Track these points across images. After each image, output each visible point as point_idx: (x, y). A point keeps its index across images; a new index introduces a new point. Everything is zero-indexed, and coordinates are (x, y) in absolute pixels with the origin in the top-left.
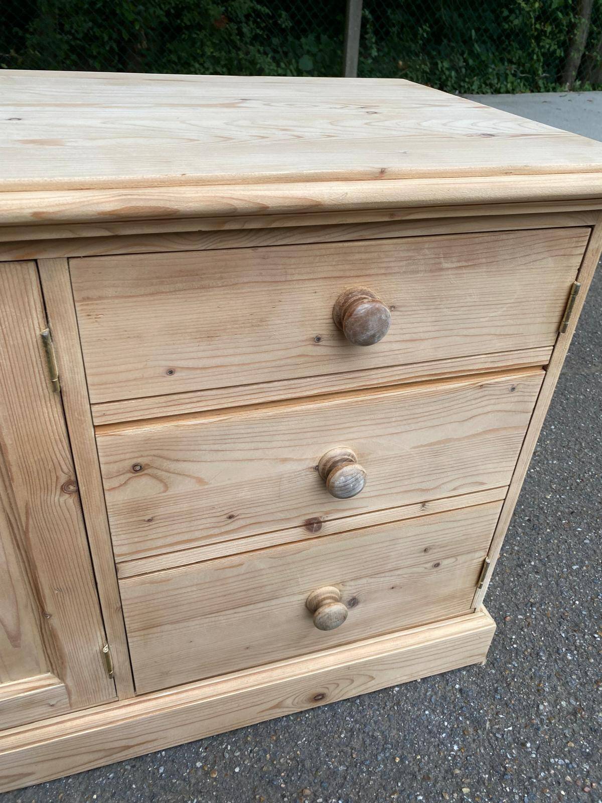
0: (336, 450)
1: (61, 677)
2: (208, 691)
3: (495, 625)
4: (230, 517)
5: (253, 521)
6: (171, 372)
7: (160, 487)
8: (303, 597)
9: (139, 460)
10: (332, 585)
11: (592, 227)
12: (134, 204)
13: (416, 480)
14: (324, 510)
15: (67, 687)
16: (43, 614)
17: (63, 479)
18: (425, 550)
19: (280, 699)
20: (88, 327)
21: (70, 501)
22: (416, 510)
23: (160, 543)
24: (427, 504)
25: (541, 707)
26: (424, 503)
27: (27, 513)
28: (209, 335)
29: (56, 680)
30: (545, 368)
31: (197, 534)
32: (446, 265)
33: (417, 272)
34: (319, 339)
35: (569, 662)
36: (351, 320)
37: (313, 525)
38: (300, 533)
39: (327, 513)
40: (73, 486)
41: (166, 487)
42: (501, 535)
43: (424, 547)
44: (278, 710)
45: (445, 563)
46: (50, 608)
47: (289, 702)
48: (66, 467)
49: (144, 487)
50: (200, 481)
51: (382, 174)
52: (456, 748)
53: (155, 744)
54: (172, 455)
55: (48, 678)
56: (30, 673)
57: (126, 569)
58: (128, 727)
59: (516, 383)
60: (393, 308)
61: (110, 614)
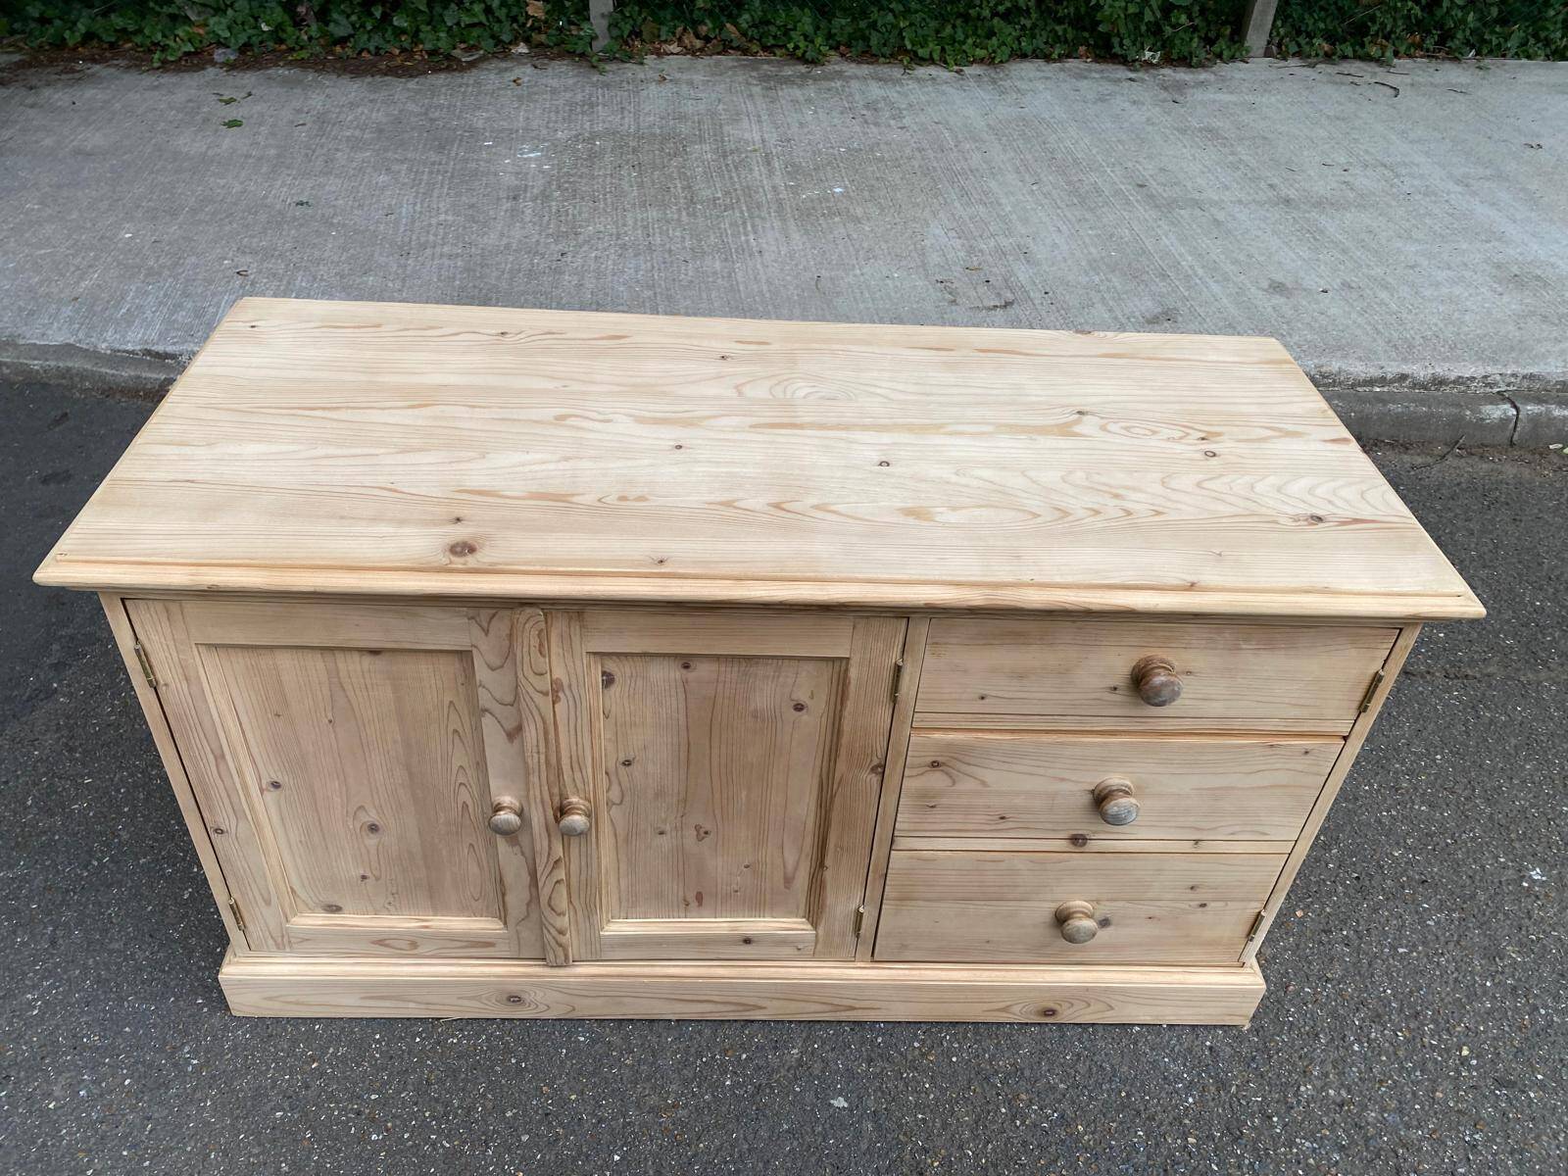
0: (1115, 779)
1: (815, 925)
2: (943, 975)
3: (1265, 986)
4: (1002, 818)
5: (1021, 825)
6: (983, 698)
7: (948, 782)
8: (1054, 906)
9: (939, 759)
10: (1086, 901)
11: (1401, 630)
13: (1192, 819)
14: (1093, 829)
15: (817, 936)
16: (820, 864)
17: (876, 762)
18: (1192, 888)
19: (1009, 1003)
20: (930, 661)
21: (875, 779)
22: (1188, 847)
23: (936, 827)
24: (1200, 842)
25: (1303, 1089)
26: (1197, 841)
27: (839, 783)
28: (1020, 676)
29: (809, 927)
30: (1345, 738)
31: (970, 827)
32: (1244, 647)
33: (1216, 649)
34: (1115, 689)
35: (1354, 1053)
36: (1147, 687)
37: (1077, 840)
38: (1063, 845)
39: (1095, 832)
40: (880, 769)
41: (954, 783)
42: (1283, 890)
43: (1191, 884)
44: (1005, 1015)
45: (1212, 905)
46: (828, 862)
47: (1016, 1009)
48: (880, 753)
49: (937, 780)
50: (983, 783)
51: (1192, 587)
52: (1191, 1100)
53: (878, 1012)
54: (967, 759)
55: (803, 923)
56: (789, 914)
57: (901, 843)
58: (860, 987)
59: (1309, 748)
60: (1189, 673)
61: (874, 879)
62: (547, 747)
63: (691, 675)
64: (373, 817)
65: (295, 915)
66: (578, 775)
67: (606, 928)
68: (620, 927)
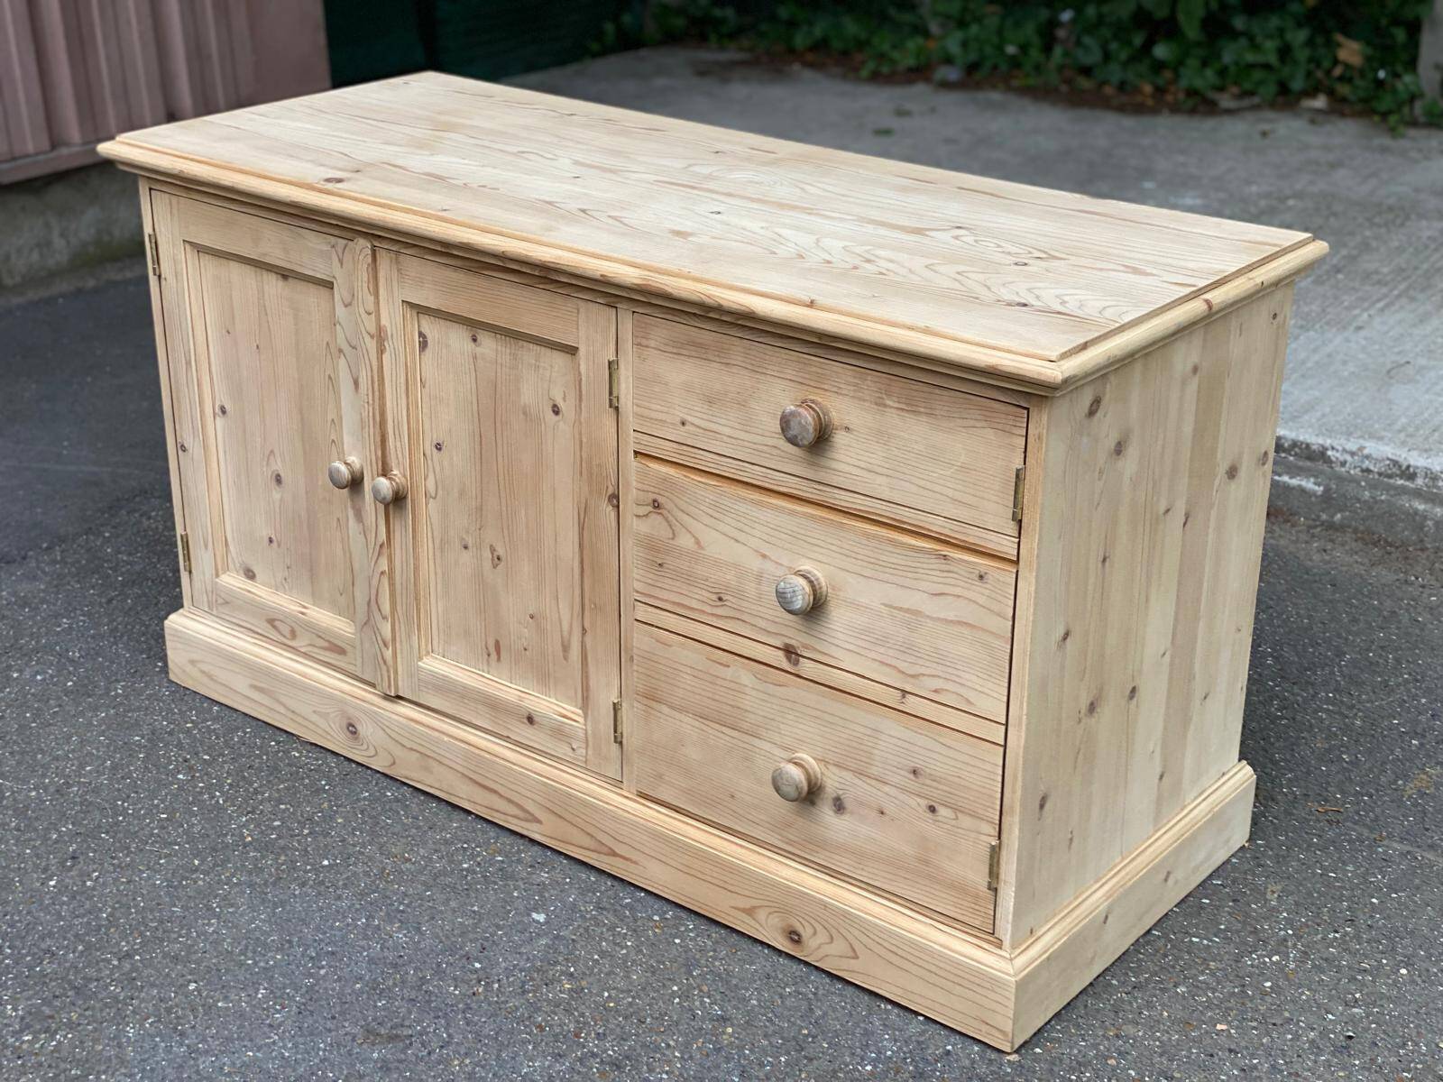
1: (586, 717)
4: (720, 599)
5: (735, 615)
6: (683, 424)
7: (669, 532)
9: (658, 498)
10: (814, 759)
11: (1028, 410)
12: (650, 283)
14: (802, 640)
15: (587, 732)
17: (610, 491)
18: (914, 773)
19: (754, 902)
21: (613, 513)
22: (891, 698)
23: (666, 596)
24: (908, 696)
26: (904, 693)
28: (710, 400)
29: (583, 720)
30: (1017, 562)
31: (694, 604)
37: (789, 651)
38: (780, 658)
39: (804, 646)
40: (615, 500)
41: (674, 535)
43: (911, 765)
45: (942, 812)
46: (586, 622)
47: (762, 916)
48: (614, 481)
49: (659, 527)
50: (698, 543)
51: (811, 304)
54: (680, 504)
55: (579, 715)
56: (570, 699)
57: (640, 611)
59: (983, 570)
60: (847, 429)
61: (626, 661)
62: (373, 400)
63: (479, 350)
64: (278, 466)
65: (224, 573)
66: (398, 444)
67: (425, 660)
68: (434, 665)
